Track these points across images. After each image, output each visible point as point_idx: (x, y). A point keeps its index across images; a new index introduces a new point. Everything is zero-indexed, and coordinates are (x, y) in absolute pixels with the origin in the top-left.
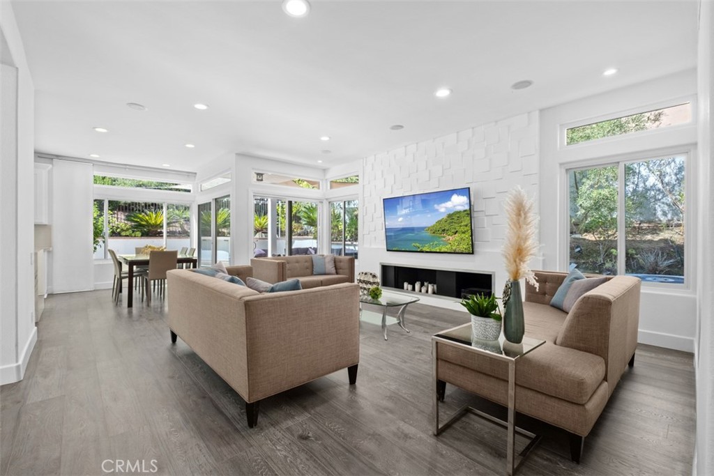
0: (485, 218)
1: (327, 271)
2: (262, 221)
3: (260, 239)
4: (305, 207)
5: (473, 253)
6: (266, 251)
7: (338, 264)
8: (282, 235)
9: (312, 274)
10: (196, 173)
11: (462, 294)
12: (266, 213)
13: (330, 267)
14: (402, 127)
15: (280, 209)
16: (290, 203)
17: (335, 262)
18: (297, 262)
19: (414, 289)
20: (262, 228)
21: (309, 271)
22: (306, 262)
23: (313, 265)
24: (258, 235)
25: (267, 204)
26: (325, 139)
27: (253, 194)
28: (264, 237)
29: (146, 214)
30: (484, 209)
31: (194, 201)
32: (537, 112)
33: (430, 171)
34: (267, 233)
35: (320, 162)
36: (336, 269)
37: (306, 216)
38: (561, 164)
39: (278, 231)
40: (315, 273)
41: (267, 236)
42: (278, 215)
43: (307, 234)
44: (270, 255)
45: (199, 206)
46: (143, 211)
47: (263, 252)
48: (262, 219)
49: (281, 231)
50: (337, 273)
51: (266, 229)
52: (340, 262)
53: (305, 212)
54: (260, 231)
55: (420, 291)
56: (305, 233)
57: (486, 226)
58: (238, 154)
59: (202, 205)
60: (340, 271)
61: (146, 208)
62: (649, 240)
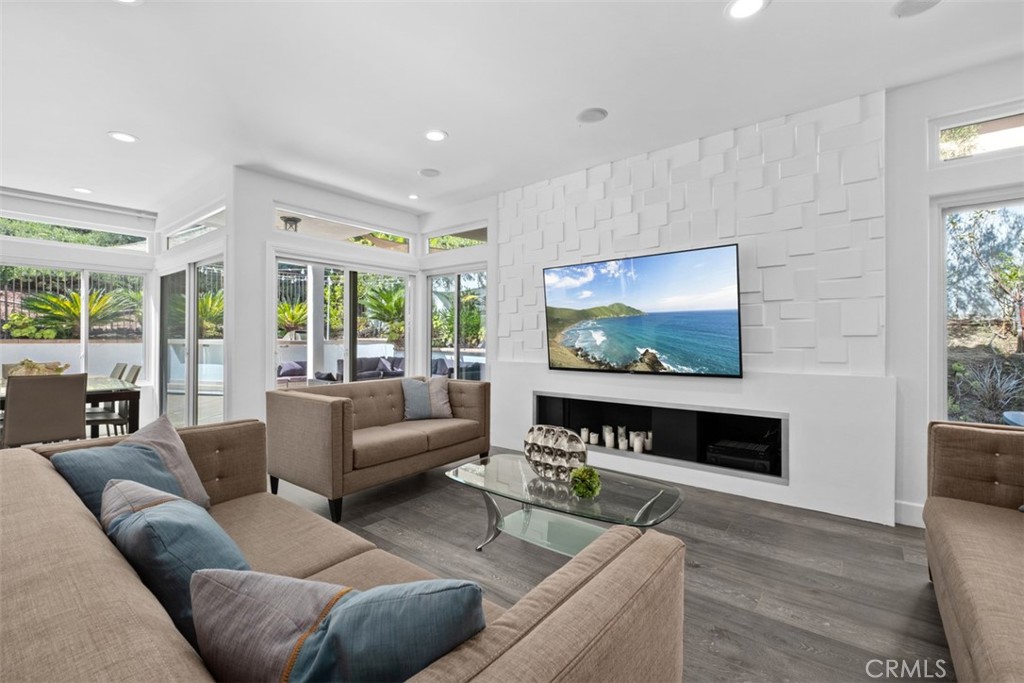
0: (764, 306)
1: (434, 412)
2: (296, 311)
3: (292, 343)
4: (373, 290)
5: (740, 376)
6: (304, 365)
7: (454, 396)
8: (332, 337)
9: (403, 418)
10: (155, 214)
11: (709, 455)
12: (303, 299)
13: (440, 403)
14: (603, 113)
15: (329, 293)
16: (354, 275)
17: (449, 392)
18: (372, 395)
19: (601, 442)
20: (296, 324)
21: (396, 412)
22: (390, 393)
23: (404, 400)
24: (288, 337)
25: (305, 283)
26: (435, 136)
27: (274, 254)
28: (300, 340)
29: (68, 296)
30: (760, 289)
31: (151, 270)
32: (884, 92)
33: (639, 214)
34: (305, 332)
35: (413, 197)
36: (451, 406)
37: (374, 303)
38: (933, 199)
39: (325, 329)
40: (409, 417)
41: (305, 338)
42: (326, 303)
43: (376, 335)
44: (310, 375)
45: (162, 278)
46: (62, 292)
47: (298, 366)
48: (297, 307)
49: (331, 330)
50: (454, 415)
51: (305, 325)
52: (461, 392)
53: (373, 298)
54: (292, 329)
55: (616, 446)
56: (374, 333)
57: (764, 323)
58: (239, 167)
59: (166, 277)
60: (461, 410)
61: (68, 286)
62: (958, 347)
